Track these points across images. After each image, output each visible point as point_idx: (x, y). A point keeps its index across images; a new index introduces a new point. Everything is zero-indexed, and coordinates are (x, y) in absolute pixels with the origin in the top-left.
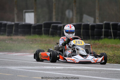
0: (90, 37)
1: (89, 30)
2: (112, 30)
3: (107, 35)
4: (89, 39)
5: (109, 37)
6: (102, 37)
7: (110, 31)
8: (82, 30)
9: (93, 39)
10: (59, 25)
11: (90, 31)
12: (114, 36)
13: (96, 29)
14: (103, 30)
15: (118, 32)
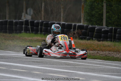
0: (14, 32)
1: (13, 25)
2: (30, 26)
3: (27, 30)
4: (13, 33)
5: (28, 32)
6: (22, 31)
7: (28, 27)
8: (8, 26)
9: (16, 33)
12: (31, 31)
13: (18, 25)
14: (24, 26)
15: (35, 28)
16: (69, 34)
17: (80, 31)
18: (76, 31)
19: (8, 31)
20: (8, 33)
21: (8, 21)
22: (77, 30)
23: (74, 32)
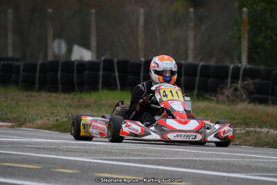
0: (76, 87)
1: (73, 73)
2: (117, 74)
3: (109, 85)
4: (74, 90)
7: (113, 74)
8: (59, 74)
9: (81, 90)
10: (16, 63)
11: (75, 75)
12: (120, 86)
13: (86, 72)
14: (101, 73)
15: (130, 77)
16: (221, 90)
17: (251, 81)
18: (240, 82)
19: (60, 87)
20: (60, 90)
21: (60, 63)
22: (244, 80)
23: (235, 85)
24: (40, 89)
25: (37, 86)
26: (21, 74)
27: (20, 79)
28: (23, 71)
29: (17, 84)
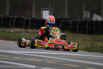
0: (95, 32)
4: (94, 34)
9: (97, 34)
10: (69, 21)
11: (94, 27)
13: (99, 26)
19: (87, 32)
20: (88, 33)
21: (88, 21)
24: (79, 33)
25: (77, 31)
26: (71, 25)
27: (70, 28)
28: (72, 24)
29: (68, 30)
